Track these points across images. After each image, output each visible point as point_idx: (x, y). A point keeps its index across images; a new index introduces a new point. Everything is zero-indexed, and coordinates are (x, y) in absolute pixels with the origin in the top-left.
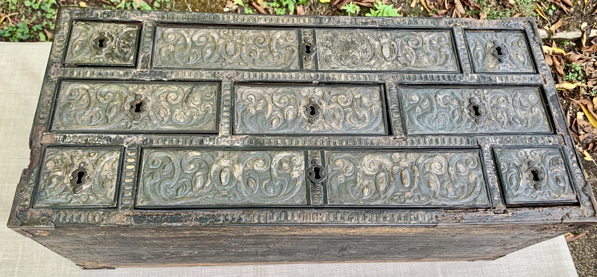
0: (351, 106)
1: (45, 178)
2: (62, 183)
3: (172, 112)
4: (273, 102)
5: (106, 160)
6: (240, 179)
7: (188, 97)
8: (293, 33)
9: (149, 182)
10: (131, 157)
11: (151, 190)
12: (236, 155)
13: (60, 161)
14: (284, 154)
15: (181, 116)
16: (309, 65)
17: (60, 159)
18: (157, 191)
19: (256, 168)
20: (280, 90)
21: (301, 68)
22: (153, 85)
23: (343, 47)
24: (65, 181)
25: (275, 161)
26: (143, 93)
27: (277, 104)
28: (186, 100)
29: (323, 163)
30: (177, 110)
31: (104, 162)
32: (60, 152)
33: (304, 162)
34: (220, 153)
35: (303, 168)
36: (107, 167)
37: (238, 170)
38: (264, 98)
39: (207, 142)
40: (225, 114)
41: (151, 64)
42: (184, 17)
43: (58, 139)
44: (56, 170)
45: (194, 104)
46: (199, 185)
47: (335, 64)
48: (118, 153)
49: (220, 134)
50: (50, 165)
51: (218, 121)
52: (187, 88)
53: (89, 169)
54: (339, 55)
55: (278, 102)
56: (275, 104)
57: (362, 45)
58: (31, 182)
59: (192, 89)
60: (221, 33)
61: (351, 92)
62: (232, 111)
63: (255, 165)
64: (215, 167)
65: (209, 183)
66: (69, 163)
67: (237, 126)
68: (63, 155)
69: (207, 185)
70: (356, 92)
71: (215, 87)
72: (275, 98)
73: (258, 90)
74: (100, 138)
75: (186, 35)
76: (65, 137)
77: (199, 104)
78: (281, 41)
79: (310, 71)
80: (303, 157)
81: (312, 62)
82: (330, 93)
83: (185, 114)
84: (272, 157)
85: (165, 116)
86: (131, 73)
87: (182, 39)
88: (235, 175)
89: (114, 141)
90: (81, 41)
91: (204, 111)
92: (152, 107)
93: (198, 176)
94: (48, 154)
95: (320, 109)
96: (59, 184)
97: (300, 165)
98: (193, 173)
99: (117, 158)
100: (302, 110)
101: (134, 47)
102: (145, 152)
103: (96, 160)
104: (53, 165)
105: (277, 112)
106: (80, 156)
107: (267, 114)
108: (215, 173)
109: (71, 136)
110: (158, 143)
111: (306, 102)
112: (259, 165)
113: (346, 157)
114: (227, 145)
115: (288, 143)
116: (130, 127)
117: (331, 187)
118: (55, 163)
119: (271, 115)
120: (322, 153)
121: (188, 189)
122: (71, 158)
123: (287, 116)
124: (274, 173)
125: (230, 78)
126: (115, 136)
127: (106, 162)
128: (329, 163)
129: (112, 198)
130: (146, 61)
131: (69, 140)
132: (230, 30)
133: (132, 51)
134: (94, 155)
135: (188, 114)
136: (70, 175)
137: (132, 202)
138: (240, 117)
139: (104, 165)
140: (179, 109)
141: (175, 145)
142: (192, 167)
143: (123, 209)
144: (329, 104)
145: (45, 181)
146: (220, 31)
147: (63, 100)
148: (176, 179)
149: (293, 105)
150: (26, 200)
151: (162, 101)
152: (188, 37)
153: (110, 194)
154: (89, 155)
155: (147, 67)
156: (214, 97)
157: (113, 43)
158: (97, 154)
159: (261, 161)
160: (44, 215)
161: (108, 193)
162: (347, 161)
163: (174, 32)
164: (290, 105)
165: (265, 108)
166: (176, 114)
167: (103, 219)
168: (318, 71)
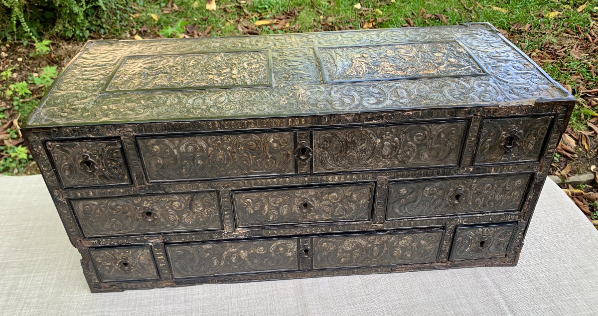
0: (341, 202)
2: (114, 269)
3: (181, 217)
4: (269, 203)
5: (140, 254)
6: (247, 259)
7: (191, 204)
8: (288, 136)
9: (177, 265)
10: (158, 251)
11: (181, 269)
12: (241, 245)
14: (280, 242)
15: (189, 219)
16: (304, 169)
17: (104, 256)
18: (186, 269)
20: (275, 193)
21: (297, 174)
22: (155, 197)
23: (341, 147)
24: (116, 268)
25: (273, 248)
26: (149, 204)
27: (273, 205)
28: (190, 207)
29: (312, 247)
32: (102, 251)
33: (296, 246)
34: (228, 245)
35: (295, 250)
36: (142, 258)
37: (244, 254)
38: (262, 200)
39: (216, 237)
40: (227, 216)
41: (147, 180)
42: (164, 128)
43: (95, 243)
44: (105, 262)
45: (198, 210)
46: (215, 264)
47: (331, 165)
48: (147, 250)
49: (225, 231)
50: (98, 259)
51: (222, 223)
53: (130, 262)
54: (336, 156)
55: (274, 203)
56: (271, 205)
57: (361, 144)
58: (91, 270)
59: (193, 198)
60: (209, 140)
61: (343, 191)
62: (233, 214)
63: (257, 251)
64: (225, 253)
66: (112, 258)
67: (239, 222)
68: (105, 253)
69: (222, 264)
70: (347, 191)
71: (214, 196)
72: (271, 200)
73: (256, 195)
74: (128, 240)
75: (172, 147)
76: (99, 241)
77: (202, 210)
78: (275, 145)
79: (306, 175)
80: (295, 243)
81: (307, 166)
82: (322, 193)
83: (192, 218)
84: (270, 245)
85: (175, 220)
86: (132, 190)
87: (168, 151)
88: (242, 257)
89: (140, 241)
90: (66, 165)
91: (207, 215)
92: (161, 215)
93: (214, 259)
94: (93, 253)
95: (312, 206)
96: (111, 270)
97: (293, 248)
98: (210, 258)
99: (147, 253)
100: (295, 208)
101: (123, 167)
102: (168, 248)
103: (132, 254)
104: (101, 259)
105: (273, 210)
106: (119, 253)
107: (264, 213)
108: (226, 257)
109: (104, 240)
110: (176, 240)
111: (300, 201)
112: (260, 250)
113: (330, 242)
114: (233, 237)
115: (282, 232)
116: (149, 231)
117: (316, 259)
118: (102, 258)
119: (268, 212)
120: (312, 241)
121: (208, 267)
122: (112, 255)
123: (283, 213)
124: (273, 255)
125: (227, 187)
126: (139, 238)
127: (140, 256)
128: (316, 245)
129: (155, 274)
130: (140, 178)
131: (103, 243)
132: (218, 137)
133: (123, 170)
134: (129, 252)
135: (194, 217)
136: (117, 264)
137: (170, 276)
138: (240, 216)
139: (140, 258)
140: (185, 214)
141: (190, 240)
142: (208, 255)
143: (165, 279)
144: (321, 202)
145: (100, 268)
146: (208, 139)
147: (80, 214)
148: (197, 262)
149: (288, 204)
150: (95, 279)
151: (168, 209)
152: (174, 148)
153: (153, 272)
154: (125, 253)
155: (144, 184)
156: (215, 202)
157: (101, 166)
158: (131, 251)
159: (262, 248)
160: (112, 286)
161: (151, 272)
162: (331, 244)
163: (158, 143)
164: (285, 204)
165: (262, 207)
166: (184, 219)
167: (154, 286)
168: (312, 174)
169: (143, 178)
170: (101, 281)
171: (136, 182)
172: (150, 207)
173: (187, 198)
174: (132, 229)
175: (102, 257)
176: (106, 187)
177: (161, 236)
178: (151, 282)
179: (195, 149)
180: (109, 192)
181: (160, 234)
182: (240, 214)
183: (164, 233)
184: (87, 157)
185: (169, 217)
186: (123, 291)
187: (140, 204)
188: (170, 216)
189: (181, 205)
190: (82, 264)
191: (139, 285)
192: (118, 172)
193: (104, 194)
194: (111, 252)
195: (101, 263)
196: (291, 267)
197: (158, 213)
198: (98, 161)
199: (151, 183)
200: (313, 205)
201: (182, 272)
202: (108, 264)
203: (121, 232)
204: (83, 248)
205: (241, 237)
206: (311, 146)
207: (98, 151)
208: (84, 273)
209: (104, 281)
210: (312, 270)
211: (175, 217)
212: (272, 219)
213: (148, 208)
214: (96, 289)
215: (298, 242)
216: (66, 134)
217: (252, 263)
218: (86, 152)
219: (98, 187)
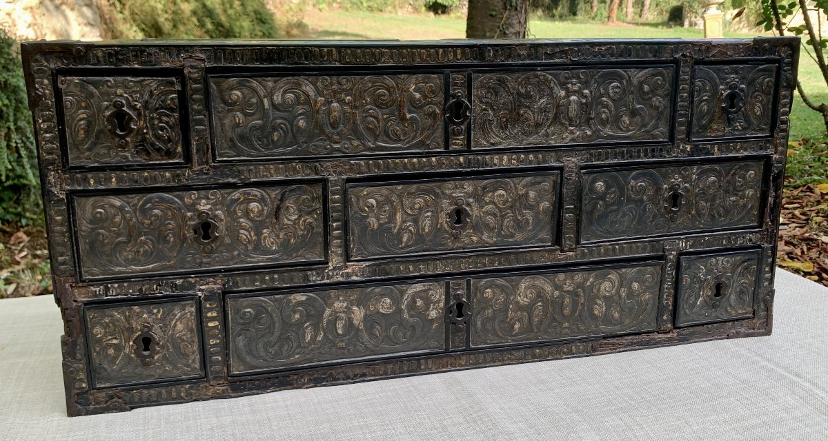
0: (511, 208)
1: (98, 349)
2: (122, 354)
3: (259, 234)
4: (403, 209)
5: (177, 317)
6: (362, 326)
7: (278, 208)
8: (436, 80)
9: (241, 342)
10: (211, 310)
11: (247, 351)
12: (355, 294)
13: (111, 325)
14: (419, 287)
15: (272, 240)
16: (458, 143)
17: (110, 322)
18: (254, 352)
19: (381, 311)
20: (413, 188)
21: (447, 152)
22: (222, 191)
23: (511, 104)
24: (127, 351)
25: (406, 300)
26: (209, 206)
27: (409, 212)
28: (277, 213)
29: (468, 298)
30: (265, 231)
31: (175, 320)
32: (107, 311)
33: (443, 297)
34: (333, 293)
35: (442, 305)
36: (180, 326)
37: (358, 314)
38: (392, 202)
39: (314, 278)
40: (336, 233)
41: (214, 156)
42: (254, 56)
43: (98, 293)
44: (110, 337)
45: (289, 220)
46: (308, 338)
47: (497, 138)
48: (192, 307)
49: (330, 264)
50: (98, 331)
51: (326, 245)
52: (275, 193)
53: (157, 333)
54: (504, 119)
55: (411, 209)
56: (405, 212)
57: (540, 98)
58: (79, 356)
59: (283, 195)
60: (319, 84)
61: (515, 184)
62: (345, 228)
63: (381, 307)
64: (328, 312)
65: (322, 336)
66: (125, 327)
67: (353, 249)
68: (112, 316)
69: (319, 338)
70: (521, 185)
71: (319, 190)
72: (407, 202)
73: (384, 190)
74: (160, 285)
75: (262, 92)
76: (107, 289)
77: (296, 219)
78: (418, 95)
79: (460, 153)
80: (443, 290)
81: (462, 137)
82: (484, 188)
83: (278, 237)
84: (402, 293)
85: (249, 242)
86: (184, 175)
87: (255, 101)
88: (355, 322)
89: (182, 287)
90: (83, 119)
91: (304, 230)
92: (227, 230)
93: (307, 327)
94: (90, 315)
95: (468, 215)
96: (119, 356)
97: (439, 301)
98: (300, 324)
99: (191, 312)
100: (443, 219)
101: (177, 129)
102: (230, 302)
103: (163, 319)
104: (103, 331)
105: (409, 224)
106: (139, 315)
107: (395, 228)
108: (329, 322)
109: (116, 285)
110: (245, 285)
111: (450, 204)
112: (385, 305)
113: (497, 286)
114: (341, 279)
115: (423, 269)
116: (200, 264)
117: (475, 325)
118: (105, 328)
119: (401, 228)
120: (468, 283)
121: (295, 345)
122: (126, 319)
123: (423, 229)
124: (406, 316)
125: (340, 174)
126: (181, 281)
127: (177, 320)
128: (476, 295)
129: (197, 366)
130: (203, 151)
131: (115, 292)
132: (335, 78)
133: (175, 135)
134: (158, 312)
135: (281, 236)
136: (131, 343)
137: (225, 368)
138: (357, 235)
139: (175, 325)
140: (268, 228)
141: (271, 285)
142: (297, 316)
143: (215, 378)
144: (482, 207)
145: (98, 353)
146: (317, 80)
147: (84, 226)
148: (277, 334)
149: (432, 211)
150: (81, 380)
151: (240, 218)
152: (265, 97)
153: (194, 361)
154: (150, 313)
155: (207, 163)
156: (318, 205)
157: (142, 123)
158: (161, 310)
159: (388, 301)
160: (112, 397)
161: (190, 361)
162: (498, 291)
163: (240, 86)
164: (428, 211)
165: (392, 218)
166: (265, 238)
167: (191, 394)
168: (470, 151)
169: (208, 150)
170: (92, 386)
171: (195, 158)
172: (210, 213)
173: (273, 194)
174: (171, 264)
175: (106, 326)
176: (143, 168)
177: (221, 275)
178: (188, 386)
179: (298, 97)
180: (146, 179)
181: (219, 271)
182: (356, 231)
183: (226, 270)
184: (123, 105)
185: (239, 233)
186: (132, 408)
187: (192, 207)
188: (242, 231)
189: (263, 210)
190: (64, 343)
191: (164, 391)
192: (169, 137)
193: (136, 182)
194: (123, 313)
195: (100, 341)
196: (434, 345)
197: (222, 226)
198: (139, 115)
199: (220, 162)
200: (470, 213)
201: (248, 359)
202: (115, 341)
203: (151, 266)
204: (75, 304)
205: (355, 278)
206: (470, 101)
207: (142, 95)
208: (64, 365)
209: (98, 386)
210: (468, 350)
211: (250, 235)
212: (406, 242)
213: (207, 214)
214: (79, 407)
215: (448, 284)
216: (95, 61)
217: (371, 335)
218: (121, 96)
219: (128, 168)
